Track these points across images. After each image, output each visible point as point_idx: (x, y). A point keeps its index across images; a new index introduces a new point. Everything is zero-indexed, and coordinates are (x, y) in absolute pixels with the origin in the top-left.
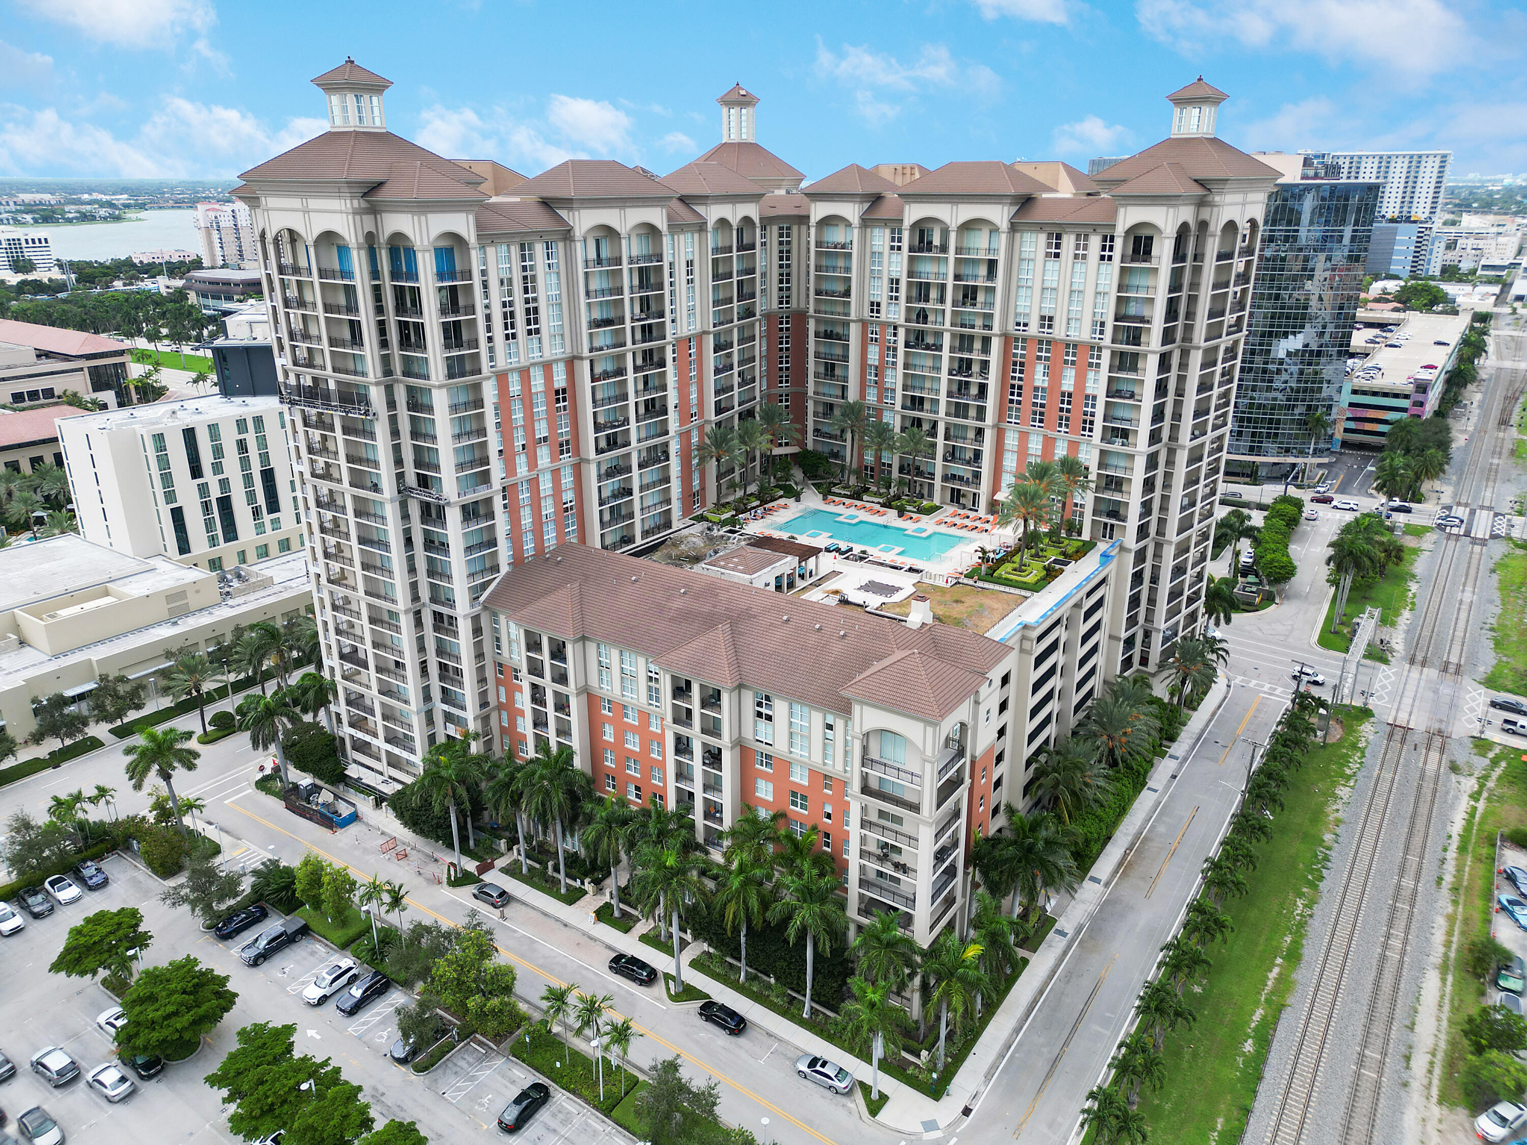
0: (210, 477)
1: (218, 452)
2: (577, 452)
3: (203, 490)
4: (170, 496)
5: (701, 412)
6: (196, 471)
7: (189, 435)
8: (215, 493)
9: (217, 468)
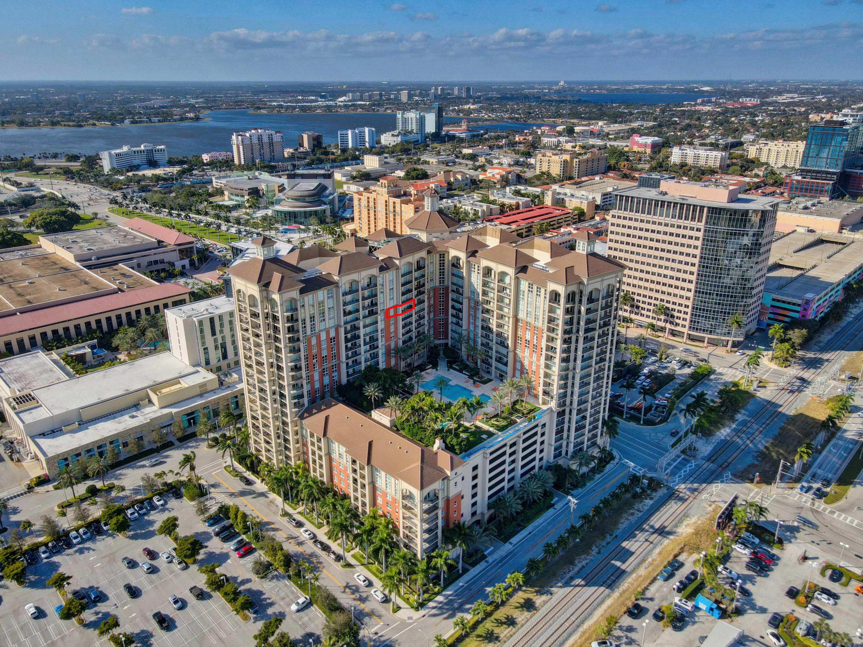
0: (219, 336)
1: (222, 325)
2: (339, 359)
3: (216, 340)
4: (203, 343)
5: (396, 336)
6: (214, 333)
7: (212, 320)
8: (220, 341)
9: (221, 331)
